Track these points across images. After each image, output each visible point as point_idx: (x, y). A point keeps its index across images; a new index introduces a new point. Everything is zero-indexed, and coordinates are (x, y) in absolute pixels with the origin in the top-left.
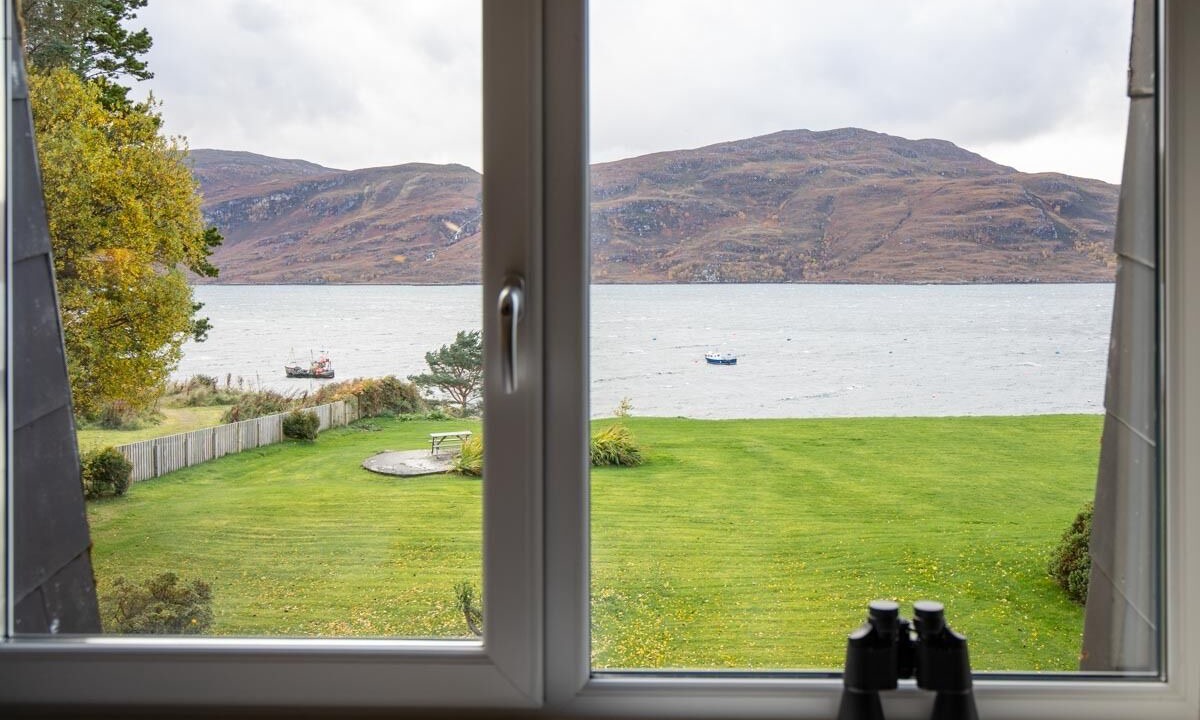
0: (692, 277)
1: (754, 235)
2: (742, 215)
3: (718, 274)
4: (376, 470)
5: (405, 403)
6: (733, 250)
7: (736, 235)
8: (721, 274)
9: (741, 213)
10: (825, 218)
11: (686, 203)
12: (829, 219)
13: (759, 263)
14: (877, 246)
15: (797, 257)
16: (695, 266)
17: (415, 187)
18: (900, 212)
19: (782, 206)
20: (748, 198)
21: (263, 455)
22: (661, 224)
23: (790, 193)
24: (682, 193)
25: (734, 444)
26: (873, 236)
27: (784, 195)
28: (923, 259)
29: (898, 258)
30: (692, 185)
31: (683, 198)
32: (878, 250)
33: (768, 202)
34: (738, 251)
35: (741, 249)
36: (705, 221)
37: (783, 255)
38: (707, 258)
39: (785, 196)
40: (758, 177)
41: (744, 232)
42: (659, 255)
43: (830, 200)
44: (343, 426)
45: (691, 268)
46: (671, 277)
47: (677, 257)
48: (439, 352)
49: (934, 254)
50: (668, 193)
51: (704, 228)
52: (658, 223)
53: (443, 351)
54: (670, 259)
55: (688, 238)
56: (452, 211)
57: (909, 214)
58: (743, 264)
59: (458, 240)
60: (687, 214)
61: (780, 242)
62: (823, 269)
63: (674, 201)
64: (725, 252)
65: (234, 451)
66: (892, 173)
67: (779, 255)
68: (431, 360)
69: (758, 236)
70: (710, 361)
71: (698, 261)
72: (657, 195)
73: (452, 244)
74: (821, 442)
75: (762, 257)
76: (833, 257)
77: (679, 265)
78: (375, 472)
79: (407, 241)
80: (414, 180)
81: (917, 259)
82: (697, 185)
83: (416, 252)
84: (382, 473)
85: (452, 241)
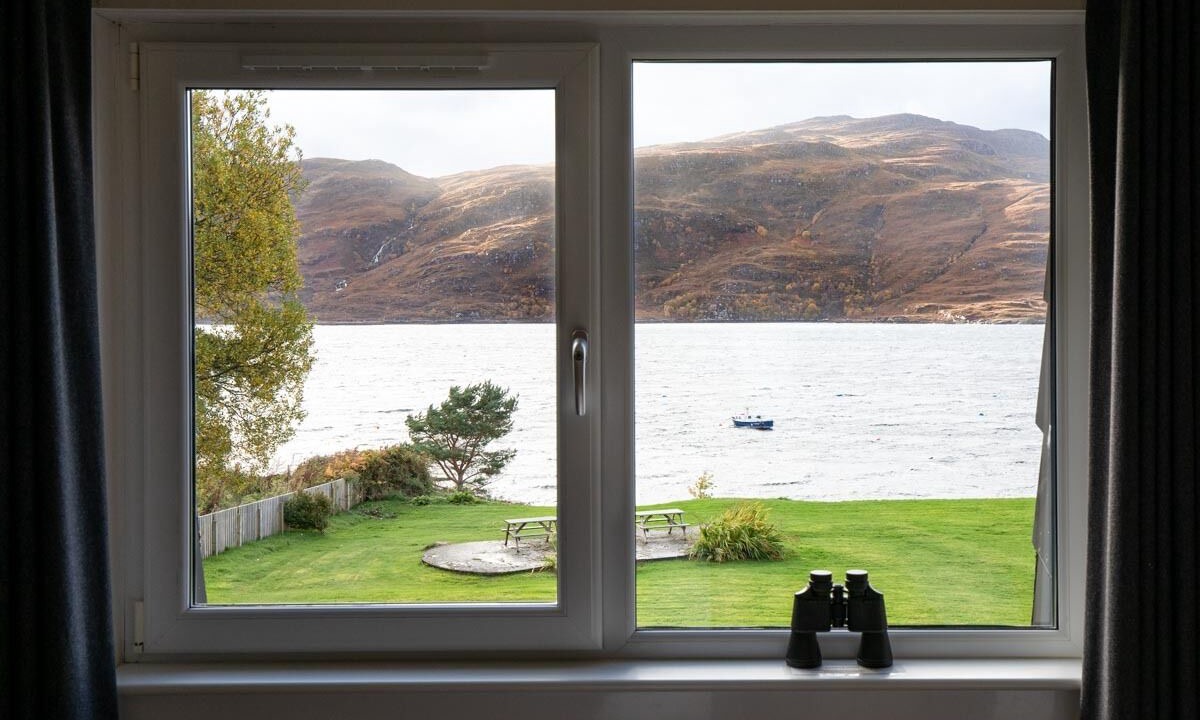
0: (696, 314)
1: (777, 258)
2: (762, 230)
3: (731, 309)
4: (446, 567)
5: (416, 481)
6: (751, 278)
7: (754, 258)
8: (734, 309)
9: (761, 228)
10: (873, 234)
11: (688, 214)
12: (878, 236)
13: (784, 295)
14: (943, 273)
15: (836, 287)
16: (700, 299)
17: (320, 190)
18: (972, 227)
19: (815, 218)
20: (770, 208)
21: (271, 550)
22: (654, 241)
23: (826, 200)
24: (681, 200)
25: (886, 532)
26: (936, 259)
27: (818, 203)
28: (1004, 289)
29: (972, 288)
30: (695, 191)
31: (683, 207)
32: (942, 278)
33: (797, 214)
34: (756, 279)
35: (761, 276)
36: (712, 238)
37: (816, 285)
38: (716, 287)
39: (819, 206)
40: (783, 180)
41: (766, 253)
42: (651, 284)
43: (879, 209)
44: (345, 512)
45: (694, 301)
46: (667, 313)
47: (675, 287)
48: (425, 414)
49: (1017, 283)
50: (663, 201)
51: (710, 248)
52: (650, 241)
53: (432, 413)
54: (667, 290)
55: (690, 261)
56: (370, 224)
57: (985, 230)
58: (763, 296)
59: (380, 264)
60: (689, 229)
61: (813, 267)
62: (871, 304)
63: (672, 210)
64: (741, 281)
65: (234, 545)
66: (961, 174)
67: (812, 284)
68: (415, 427)
69: (785, 258)
70: (739, 424)
71: (704, 293)
72: (650, 203)
73: (370, 269)
74: (998, 529)
75: (789, 286)
76: (884, 287)
77: (679, 298)
78: (446, 570)
79: (309, 264)
80: (318, 182)
81: (995, 290)
82: (701, 190)
83: (322, 280)
84: (457, 572)
85: (371, 264)
